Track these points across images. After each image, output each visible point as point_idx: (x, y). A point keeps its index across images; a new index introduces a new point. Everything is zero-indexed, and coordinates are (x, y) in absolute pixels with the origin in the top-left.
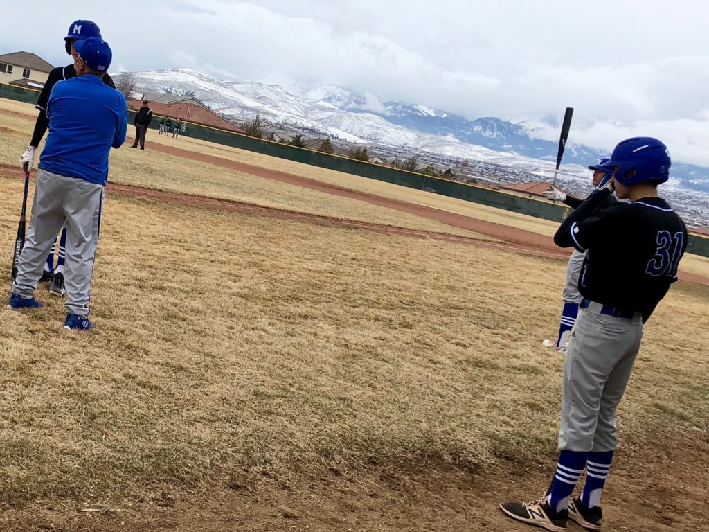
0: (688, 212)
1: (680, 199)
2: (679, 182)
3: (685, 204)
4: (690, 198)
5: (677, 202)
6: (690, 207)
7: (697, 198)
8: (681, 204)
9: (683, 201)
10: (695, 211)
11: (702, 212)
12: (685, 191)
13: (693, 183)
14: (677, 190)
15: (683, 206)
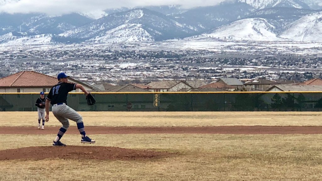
0: (69, 69)
1: (58, 56)
2: (50, 39)
3: (63, 61)
4: (66, 53)
5: (55, 60)
6: (69, 63)
7: (72, 52)
8: (60, 61)
9: (61, 59)
10: (76, 66)
11: (83, 66)
12: (58, 47)
13: (63, 36)
14: (51, 47)
15: (63, 64)
